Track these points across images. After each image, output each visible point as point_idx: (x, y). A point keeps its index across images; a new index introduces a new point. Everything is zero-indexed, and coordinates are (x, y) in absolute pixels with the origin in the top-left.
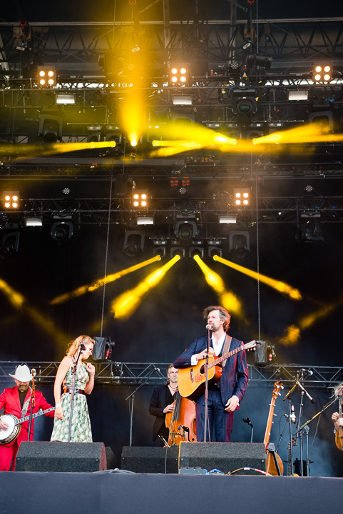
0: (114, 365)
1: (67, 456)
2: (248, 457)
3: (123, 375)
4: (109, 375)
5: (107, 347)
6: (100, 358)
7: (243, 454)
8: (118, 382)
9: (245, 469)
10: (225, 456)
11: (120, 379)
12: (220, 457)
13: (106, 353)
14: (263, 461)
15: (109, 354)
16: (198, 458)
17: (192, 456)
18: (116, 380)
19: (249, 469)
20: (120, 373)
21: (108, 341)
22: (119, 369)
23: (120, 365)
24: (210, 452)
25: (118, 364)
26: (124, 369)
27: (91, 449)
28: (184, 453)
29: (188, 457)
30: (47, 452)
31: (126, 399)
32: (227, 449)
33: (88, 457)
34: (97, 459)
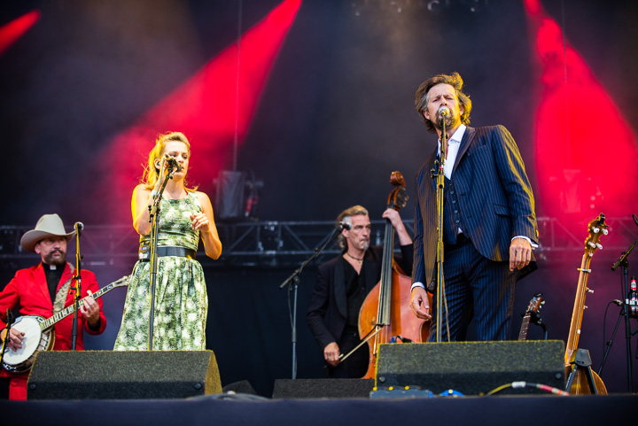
0: (262, 227)
1: (134, 378)
3: (284, 248)
4: (255, 248)
5: (247, 192)
6: (234, 214)
7: (515, 363)
8: (274, 263)
9: (515, 384)
10: (476, 369)
11: (277, 256)
12: (465, 370)
13: (245, 204)
14: (559, 376)
15: (253, 206)
17: (404, 371)
18: (270, 258)
19: (522, 384)
20: (277, 244)
21: (249, 178)
22: (273, 235)
23: (276, 227)
24: (442, 363)
25: (272, 225)
26: (285, 236)
27: (186, 364)
28: (386, 367)
29: (394, 374)
30: (91, 372)
31: (282, 286)
32: (480, 355)
33: (178, 379)
34: (199, 383)
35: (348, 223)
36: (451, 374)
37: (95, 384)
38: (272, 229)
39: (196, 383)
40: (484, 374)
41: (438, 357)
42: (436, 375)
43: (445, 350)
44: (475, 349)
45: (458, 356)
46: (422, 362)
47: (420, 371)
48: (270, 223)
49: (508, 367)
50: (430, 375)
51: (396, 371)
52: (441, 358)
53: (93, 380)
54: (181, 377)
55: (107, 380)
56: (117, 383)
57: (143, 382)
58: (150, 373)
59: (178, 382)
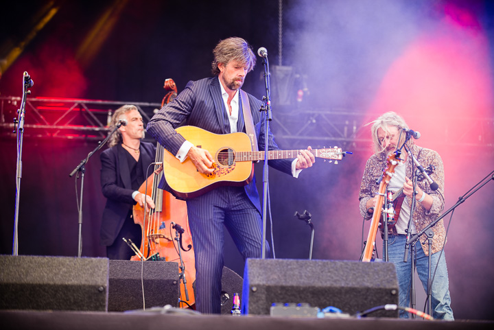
0: (6, 101)
2: (368, 284)
7: (359, 279)
9: (388, 307)
10: (328, 284)
14: (394, 292)
16: (283, 288)
17: (271, 283)
19: (393, 307)
24: (301, 277)
27: (88, 269)
28: (256, 278)
29: (264, 285)
30: (8, 274)
31: (71, 174)
32: (329, 272)
33: (83, 282)
34: (102, 286)
35: (124, 120)
36: (309, 287)
37: (13, 285)
38: (15, 103)
39: (99, 287)
40: (336, 288)
41: (297, 273)
42: (297, 287)
43: (302, 267)
44: (325, 266)
45: (313, 271)
46: (285, 275)
47: (284, 284)
48: (13, 98)
49: (354, 283)
50: (292, 287)
51: (264, 282)
52: (300, 273)
53: (11, 281)
54: (86, 280)
55: (23, 281)
56: (32, 284)
57: (55, 285)
58: (60, 276)
59: (84, 285)
